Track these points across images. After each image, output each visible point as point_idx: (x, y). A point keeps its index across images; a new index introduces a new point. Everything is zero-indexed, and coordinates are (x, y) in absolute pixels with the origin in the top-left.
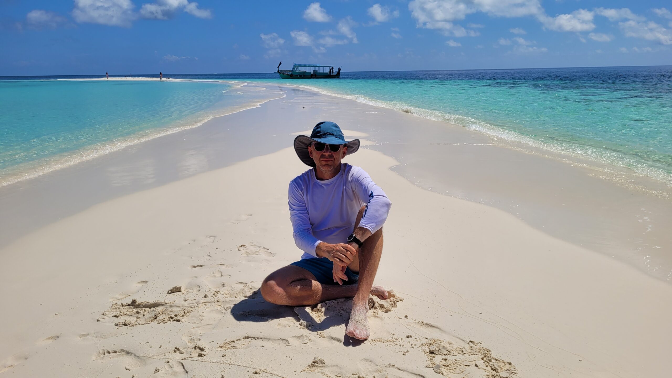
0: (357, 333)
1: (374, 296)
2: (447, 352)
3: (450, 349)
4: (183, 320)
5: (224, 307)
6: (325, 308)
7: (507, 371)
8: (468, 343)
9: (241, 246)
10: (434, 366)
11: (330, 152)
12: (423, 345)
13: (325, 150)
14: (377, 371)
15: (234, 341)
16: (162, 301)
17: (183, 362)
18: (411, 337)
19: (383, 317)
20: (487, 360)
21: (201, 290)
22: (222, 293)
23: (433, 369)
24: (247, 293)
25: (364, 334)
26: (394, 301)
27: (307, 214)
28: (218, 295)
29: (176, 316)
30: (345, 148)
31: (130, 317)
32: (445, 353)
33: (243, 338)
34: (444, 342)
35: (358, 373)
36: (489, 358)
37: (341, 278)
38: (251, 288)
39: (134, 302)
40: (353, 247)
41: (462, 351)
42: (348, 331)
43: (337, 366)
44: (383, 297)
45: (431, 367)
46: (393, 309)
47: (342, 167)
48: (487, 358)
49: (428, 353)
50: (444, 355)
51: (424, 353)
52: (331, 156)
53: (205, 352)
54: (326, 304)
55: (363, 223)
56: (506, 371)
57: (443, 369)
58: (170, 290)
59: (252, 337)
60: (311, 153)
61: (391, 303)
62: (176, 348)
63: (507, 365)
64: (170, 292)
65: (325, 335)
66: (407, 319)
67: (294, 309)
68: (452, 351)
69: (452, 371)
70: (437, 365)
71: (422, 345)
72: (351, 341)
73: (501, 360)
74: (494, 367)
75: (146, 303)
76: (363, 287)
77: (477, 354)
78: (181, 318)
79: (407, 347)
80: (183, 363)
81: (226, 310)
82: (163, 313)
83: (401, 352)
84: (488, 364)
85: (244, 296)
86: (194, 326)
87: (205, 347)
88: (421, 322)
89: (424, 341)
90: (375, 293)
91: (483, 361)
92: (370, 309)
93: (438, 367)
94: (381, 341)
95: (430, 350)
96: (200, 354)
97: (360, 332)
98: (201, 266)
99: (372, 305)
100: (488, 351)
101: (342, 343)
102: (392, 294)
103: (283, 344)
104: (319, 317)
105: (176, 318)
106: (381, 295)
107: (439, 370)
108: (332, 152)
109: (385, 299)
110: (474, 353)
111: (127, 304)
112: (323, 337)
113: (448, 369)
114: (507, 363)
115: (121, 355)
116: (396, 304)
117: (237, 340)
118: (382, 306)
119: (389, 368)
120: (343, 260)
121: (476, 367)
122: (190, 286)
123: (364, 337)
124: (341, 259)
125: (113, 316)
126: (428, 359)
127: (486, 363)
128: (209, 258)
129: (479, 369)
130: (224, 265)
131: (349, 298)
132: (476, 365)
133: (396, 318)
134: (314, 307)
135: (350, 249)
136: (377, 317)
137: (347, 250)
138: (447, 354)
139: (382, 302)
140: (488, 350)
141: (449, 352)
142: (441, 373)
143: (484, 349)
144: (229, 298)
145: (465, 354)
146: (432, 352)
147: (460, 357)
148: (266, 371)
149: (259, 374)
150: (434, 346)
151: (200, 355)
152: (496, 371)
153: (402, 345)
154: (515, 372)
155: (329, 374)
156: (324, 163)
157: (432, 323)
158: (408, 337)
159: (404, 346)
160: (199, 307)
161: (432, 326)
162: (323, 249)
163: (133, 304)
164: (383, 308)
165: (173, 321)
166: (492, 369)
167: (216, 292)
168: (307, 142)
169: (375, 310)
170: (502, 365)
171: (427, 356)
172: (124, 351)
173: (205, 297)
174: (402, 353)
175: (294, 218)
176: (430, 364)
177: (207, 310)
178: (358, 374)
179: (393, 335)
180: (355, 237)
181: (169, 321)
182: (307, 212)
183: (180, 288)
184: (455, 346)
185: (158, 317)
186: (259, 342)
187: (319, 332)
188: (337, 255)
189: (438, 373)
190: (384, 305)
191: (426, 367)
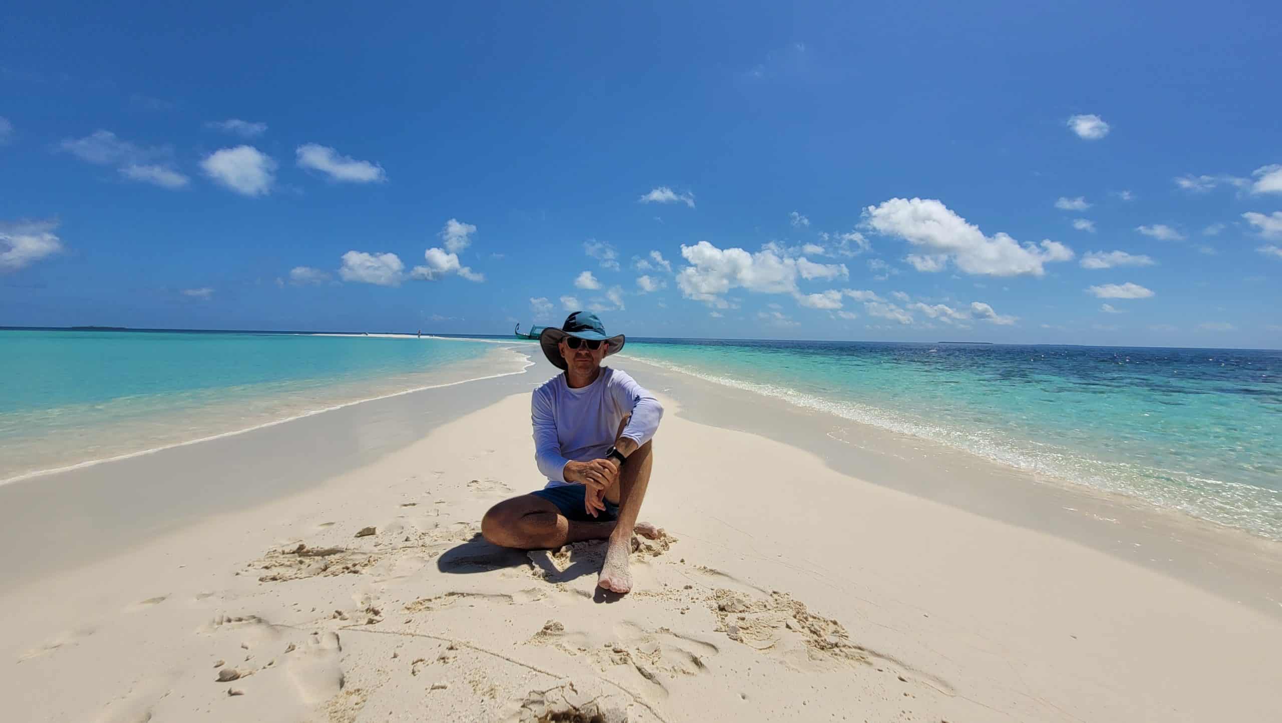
0: (613, 583)
1: (639, 535)
2: (744, 607)
3: (747, 603)
4: (363, 571)
5: (429, 553)
6: (572, 552)
7: (835, 634)
8: (771, 595)
9: (473, 482)
10: (727, 629)
11: (588, 350)
12: (709, 599)
13: (579, 349)
14: (643, 640)
15: (430, 600)
16: (342, 546)
17: (340, 633)
18: (691, 588)
19: (651, 562)
20: (802, 618)
21: (404, 532)
22: (432, 535)
23: (726, 633)
24: (466, 535)
25: (624, 584)
26: (665, 542)
27: (554, 430)
28: (425, 537)
29: (354, 565)
30: (606, 345)
31: (289, 568)
32: (741, 609)
33: (446, 595)
34: (738, 594)
35: (614, 643)
36: (805, 615)
37: (595, 508)
38: (473, 529)
39: (301, 547)
40: (614, 464)
41: (765, 606)
42: (602, 579)
43: (580, 633)
44: (650, 536)
45: (723, 630)
46: (663, 552)
47: (601, 372)
48: (800, 614)
49: (717, 611)
50: (740, 612)
51: (711, 610)
52: (588, 355)
53: (380, 616)
54: (574, 546)
55: (626, 432)
56: (833, 633)
57: (741, 633)
58: (359, 533)
59: (460, 594)
60: (563, 352)
61: (661, 543)
62: (337, 612)
63: (831, 624)
64: (359, 535)
65: (567, 589)
66: (684, 564)
67: (528, 554)
68: (751, 606)
69: (754, 636)
70: (733, 627)
71: (707, 599)
72: (605, 596)
73: (821, 618)
74: (815, 629)
75: (319, 549)
76: (625, 519)
77: (786, 609)
78: (362, 568)
79: (687, 602)
80: (340, 635)
81: (430, 556)
82: (337, 562)
83: (679, 609)
84: (804, 624)
85: (462, 539)
86: (378, 579)
87: (382, 609)
88: (702, 567)
89: (710, 593)
90: (639, 532)
91: (796, 620)
92: (633, 552)
93: (735, 630)
94: (649, 594)
95: (719, 606)
96: (370, 619)
97: (618, 581)
98: (414, 504)
99: (637, 547)
100: (800, 606)
101: (592, 599)
102: (662, 533)
103: (504, 602)
104: (562, 564)
105: (353, 569)
106: (648, 533)
107: (736, 635)
108: (590, 350)
109: (653, 539)
110: (782, 609)
111: (292, 552)
112: (565, 591)
113: (748, 633)
114: (830, 622)
115: (248, 623)
116: (668, 545)
117: (436, 598)
118: (649, 548)
119: (660, 635)
120: (599, 480)
121: (787, 629)
122: (389, 530)
123: (624, 589)
124: (596, 478)
125: (262, 568)
126: (717, 619)
127: (801, 622)
128: (428, 495)
129: (793, 631)
130: (444, 502)
131: (605, 539)
132: (788, 626)
133: (668, 563)
134: (556, 551)
135: (609, 465)
136: (643, 562)
137: (604, 467)
138: (744, 611)
139: (649, 542)
140: (800, 603)
141: (747, 607)
142: (738, 640)
143: (794, 603)
144: (440, 541)
145: (769, 610)
146: (722, 609)
147: (762, 615)
148: (468, 645)
149: (457, 649)
150: (725, 600)
151: (371, 622)
152: (817, 635)
153: (679, 598)
154: (846, 634)
155: (568, 647)
156: (580, 364)
157: (719, 570)
158: (686, 588)
159: (682, 600)
160: (393, 553)
161: (719, 573)
162: (572, 469)
163: (301, 551)
164: (650, 550)
165: (349, 573)
166: (811, 631)
167: (423, 534)
168: (558, 338)
169: (640, 554)
170: (824, 625)
171: (716, 615)
172: (254, 617)
173: (406, 540)
174: (680, 611)
175: (539, 433)
176: (722, 626)
177: (404, 557)
178: (613, 645)
179: (666, 585)
180: (616, 450)
181: (343, 572)
182: (555, 427)
183: (374, 529)
184: (754, 600)
185: (329, 567)
186: (469, 600)
187: (559, 583)
188: (591, 473)
189: (734, 640)
190: (652, 546)
191: (717, 631)
